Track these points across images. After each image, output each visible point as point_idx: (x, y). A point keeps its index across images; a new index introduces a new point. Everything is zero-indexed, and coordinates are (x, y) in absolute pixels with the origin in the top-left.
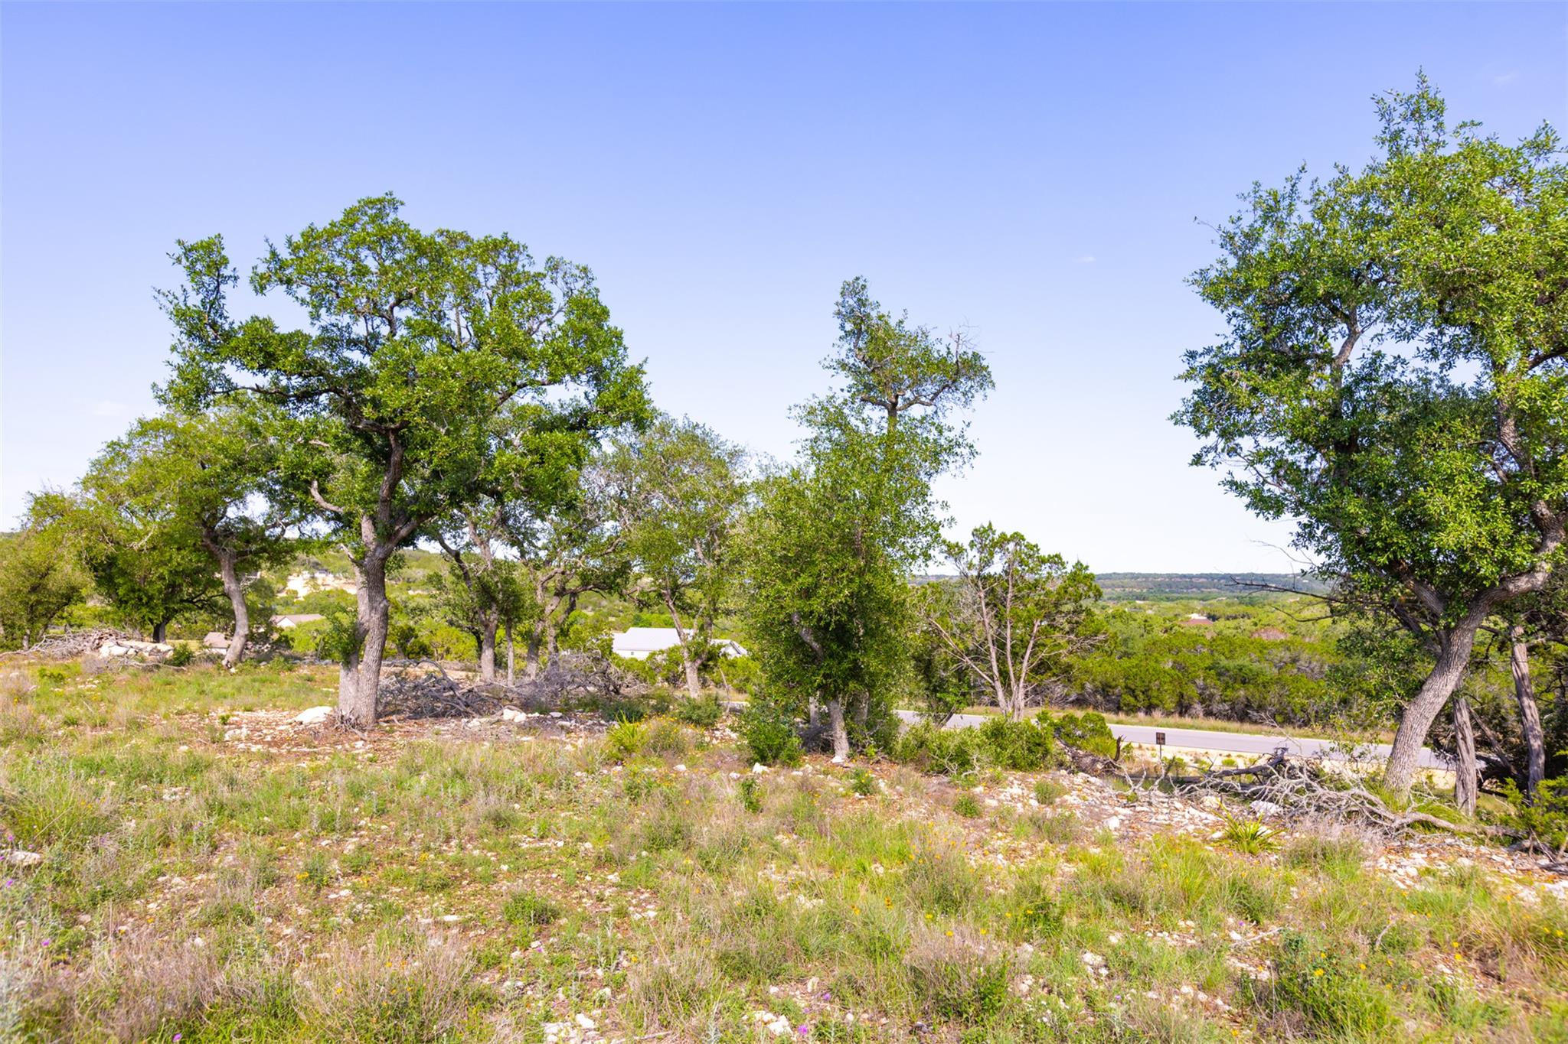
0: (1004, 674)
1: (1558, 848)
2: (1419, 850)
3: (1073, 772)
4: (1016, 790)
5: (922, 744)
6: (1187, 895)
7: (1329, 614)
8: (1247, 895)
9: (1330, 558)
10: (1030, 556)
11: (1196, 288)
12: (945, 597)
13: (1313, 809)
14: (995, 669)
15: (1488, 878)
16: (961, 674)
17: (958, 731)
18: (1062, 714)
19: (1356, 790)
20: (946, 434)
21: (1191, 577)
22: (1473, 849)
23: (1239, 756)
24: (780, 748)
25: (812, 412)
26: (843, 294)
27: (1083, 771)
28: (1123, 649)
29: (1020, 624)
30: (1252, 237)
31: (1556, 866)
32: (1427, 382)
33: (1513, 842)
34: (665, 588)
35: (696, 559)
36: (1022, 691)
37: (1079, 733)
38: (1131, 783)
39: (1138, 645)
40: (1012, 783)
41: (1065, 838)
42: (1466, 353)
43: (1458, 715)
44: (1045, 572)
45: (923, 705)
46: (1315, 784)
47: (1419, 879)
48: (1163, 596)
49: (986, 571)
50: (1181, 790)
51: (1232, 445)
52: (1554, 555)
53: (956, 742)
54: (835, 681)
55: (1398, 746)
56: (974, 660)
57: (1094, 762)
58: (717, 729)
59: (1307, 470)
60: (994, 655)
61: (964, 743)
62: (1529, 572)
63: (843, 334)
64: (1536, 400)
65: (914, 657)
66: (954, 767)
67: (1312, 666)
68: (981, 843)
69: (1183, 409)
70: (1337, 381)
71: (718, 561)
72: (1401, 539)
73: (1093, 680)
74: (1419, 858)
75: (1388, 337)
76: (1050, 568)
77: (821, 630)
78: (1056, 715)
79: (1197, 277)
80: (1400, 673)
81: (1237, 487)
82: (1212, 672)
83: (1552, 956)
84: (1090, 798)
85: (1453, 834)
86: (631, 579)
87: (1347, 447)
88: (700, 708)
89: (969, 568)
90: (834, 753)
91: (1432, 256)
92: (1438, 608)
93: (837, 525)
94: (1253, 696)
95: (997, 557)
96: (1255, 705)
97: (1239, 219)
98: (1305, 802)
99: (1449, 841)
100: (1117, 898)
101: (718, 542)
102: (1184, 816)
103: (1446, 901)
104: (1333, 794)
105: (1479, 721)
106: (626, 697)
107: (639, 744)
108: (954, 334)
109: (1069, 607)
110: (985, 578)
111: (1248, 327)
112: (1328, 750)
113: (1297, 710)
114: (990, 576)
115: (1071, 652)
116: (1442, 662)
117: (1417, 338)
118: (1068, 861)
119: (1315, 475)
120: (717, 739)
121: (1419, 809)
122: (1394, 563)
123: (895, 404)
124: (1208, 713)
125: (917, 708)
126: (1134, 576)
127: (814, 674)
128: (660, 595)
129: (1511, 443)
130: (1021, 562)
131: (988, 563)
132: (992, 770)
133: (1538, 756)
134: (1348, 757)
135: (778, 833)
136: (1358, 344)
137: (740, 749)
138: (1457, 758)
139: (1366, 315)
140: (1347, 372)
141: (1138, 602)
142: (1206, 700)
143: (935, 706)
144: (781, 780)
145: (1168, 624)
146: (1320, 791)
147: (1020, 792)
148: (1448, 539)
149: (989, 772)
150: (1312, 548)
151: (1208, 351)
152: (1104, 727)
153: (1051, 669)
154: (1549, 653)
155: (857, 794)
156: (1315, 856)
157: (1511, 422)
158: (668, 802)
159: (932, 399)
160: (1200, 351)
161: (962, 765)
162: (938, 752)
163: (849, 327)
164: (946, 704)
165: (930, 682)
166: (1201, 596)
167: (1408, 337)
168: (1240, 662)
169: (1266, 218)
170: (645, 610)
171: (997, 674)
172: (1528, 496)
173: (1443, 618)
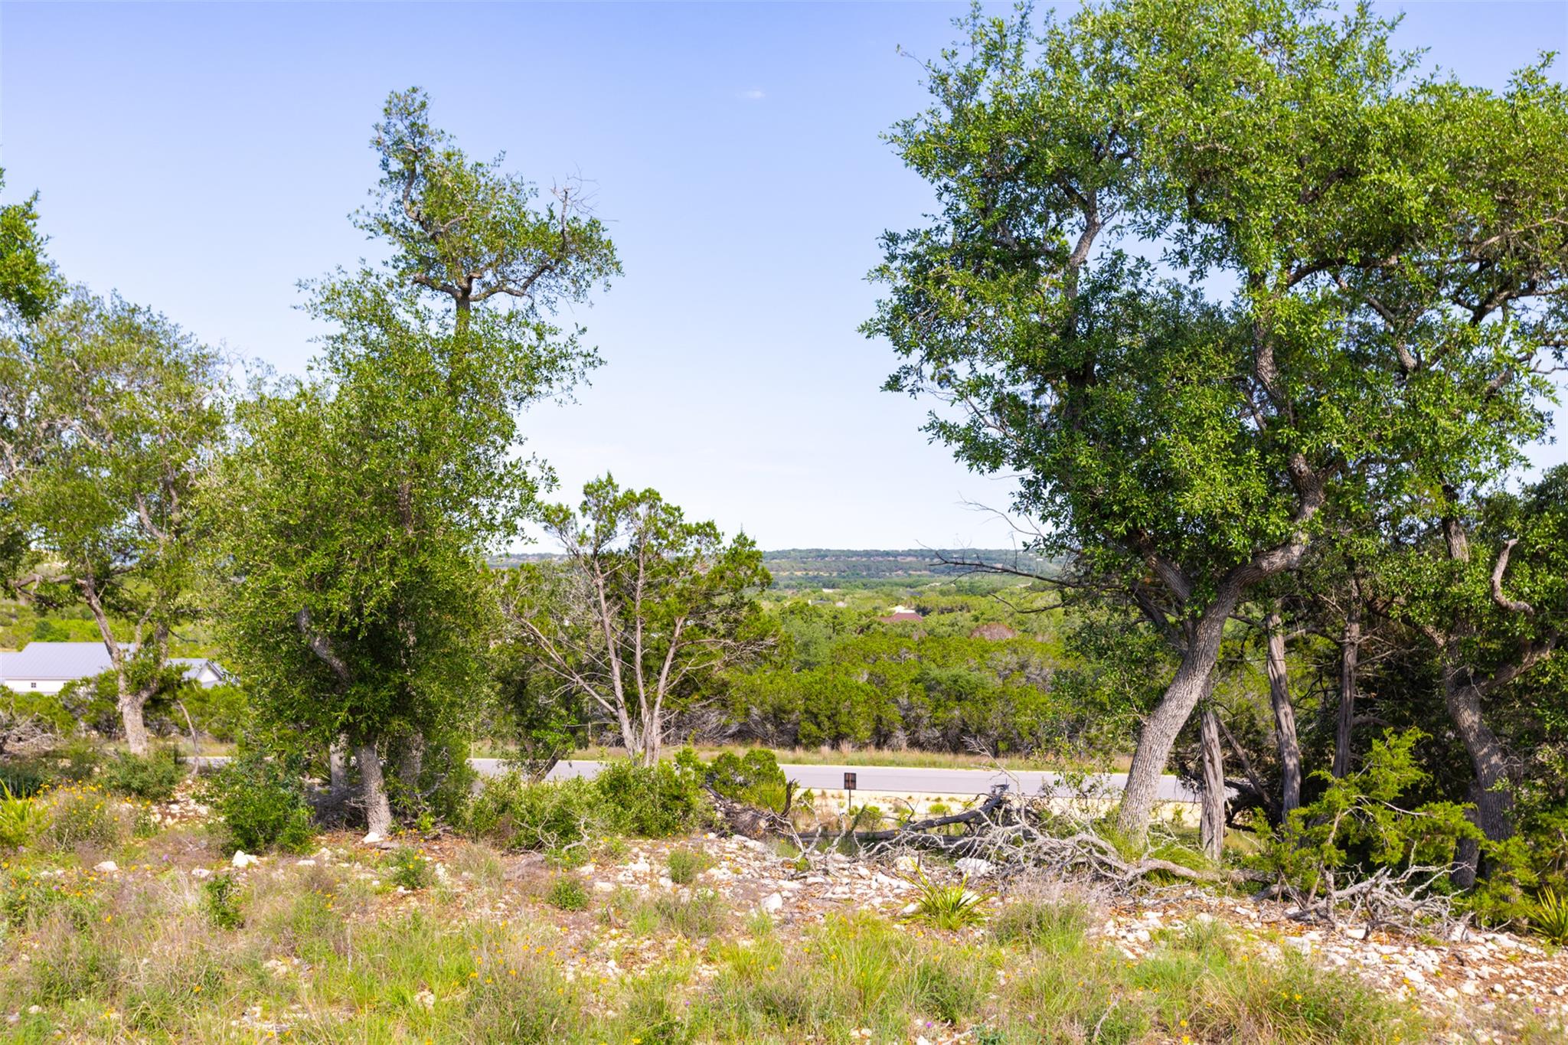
0: (632, 698)
1: (1308, 891)
2: (1154, 908)
3: (725, 835)
4: (642, 866)
5: (504, 807)
6: (863, 993)
7: (1060, 601)
8: (941, 987)
9: (1058, 527)
10: (670, 525)
11: (895, 147)
12: (547, 587)
13: (1031, 863)
14: (619, 693)
15: (1230, 937)
16: (569, 699)
17: (559, 785)
18: (717, 754)
19: (1083, 836)
20: (549, 339)
21: (896, 554)
22: (1215, 902)
23: (951, 800)
24: (278, 826)
25: (334, 295)
26: (387, 112)
27: (741, 833)
28: (803, 657)
29: (655, 625)
30: (970, 82)
31: (1303, 914)
32: (1178, 296)
33: (1260, 889)
34: (85, 576)
35: (141, 527)
36: (658, 723)
37: (740, 779)
38: (801, 845)
39: (823, 651)
40: (637, 856)
41: (706, 930)
42: (1220, 259)
43: (1206, 731)
44: (691, 548)
45: (513, 748)
46: (1034, 831)
47: (1150, 945)
48: (859, 582)
49: (605, 548)
50: (869, 851)
51: (944, 371)
52: (1311, 522)
53: (556, 802)
54: (369, 718)
55: (1135, 774)
56: (590, 678)
57: (755, 818)
58: (176, 802)
59: (1033, 406)
60: (617, 671)
61: (567, 802)
62: (1284, 545)
63: (385, 175)
64: (1294, 325)
65: (499, 678)
66: (551, 838)
67: (1044, 673)
68: (584, 948)
69: (879, 315)
70: (1070, 287)
71: (178, 533)
72: (1140, 501)
73: (762, 703)
74: (1153, 918)
75: (1129, 230)
76: (699, 542)
77: (344, 639)
78: (706, 756)
79: (899, 132)
80: (1139, 678)
81: (945, 430)
82: (920, 686)
83: (1290, 1027)
84: (745, 871)
85: (1194, 884)
86: (25, 560)
87: (1080, 377)
88: (144, 769)
89: (581, 543)
90: (366, 828)
91: (1181, 124)
92: (1182, 592)
93: (371, 475)
94: (971, 716)
95: (621, 526)
96: (973, 729)
97: (954, 54)
98: (1021, 856)
99: (1189, 892)
100: (770, 1006)
101: (177, 501)
102: (869, 886)
103: (1179, 970)
104: (1055, 842)
105: (1230, 737)
106: (14, 757)
107: (33, 833)
108: (560, 189)
109: (726, 599)
110: (604, 557)
111: (963, 206)
112: (1051, 784)
113: (1025, 734)
114: (611, 555)
115: (727, 664)
116: (1186, 663)
117: (1164, 235)
118: (709, 961)
119: (1044, 414)
120: (173, 816)
121: (1157, 855)
122: (1134, 533)
123: (467, 291)
124: (914, 744)
125: (506, 754)
126: (820, 555)
127: (334, 708)
128: (78, 589)
129: (1268, 378)
130: (658, 534)
131: (608, 534)
132: (606, 839)
133: (1293, 778)
134: (1075, 792)
135: (267, 958)
136: (1098, 239)
137: (211, 830)
138: (1203, 786)
139: (1107, 201)
140: (1082, 275)
141: (826, 591)
142: (910, 725)
143: (530, 750)
144: (278, 875)
145: (864, 621)
146: (1041, 839)
147: (646, 868)
148: (1194, 501)
149: (603, 843)
150: (1036, 515)
151: (914, 235)
152: (774, 769)
153: (698, 689)
154: (1308, 648)
155: (401, 889)
156: (1029, 927)
157: (1269, 352)
158: (79, 922)
159: (525, 287)
160: (904, 234)
161: (564, 834)
162: (528, 817)
163: (396, 165)
164: (546, 746)
165: (523, 714)
166: (908, 581)
167: (1153, 233)
168: (955, 671)
169: (988, 58)
170: (51, 611)
171: (622, 699)
172: (1285, 448)
173: (1189, 605)
